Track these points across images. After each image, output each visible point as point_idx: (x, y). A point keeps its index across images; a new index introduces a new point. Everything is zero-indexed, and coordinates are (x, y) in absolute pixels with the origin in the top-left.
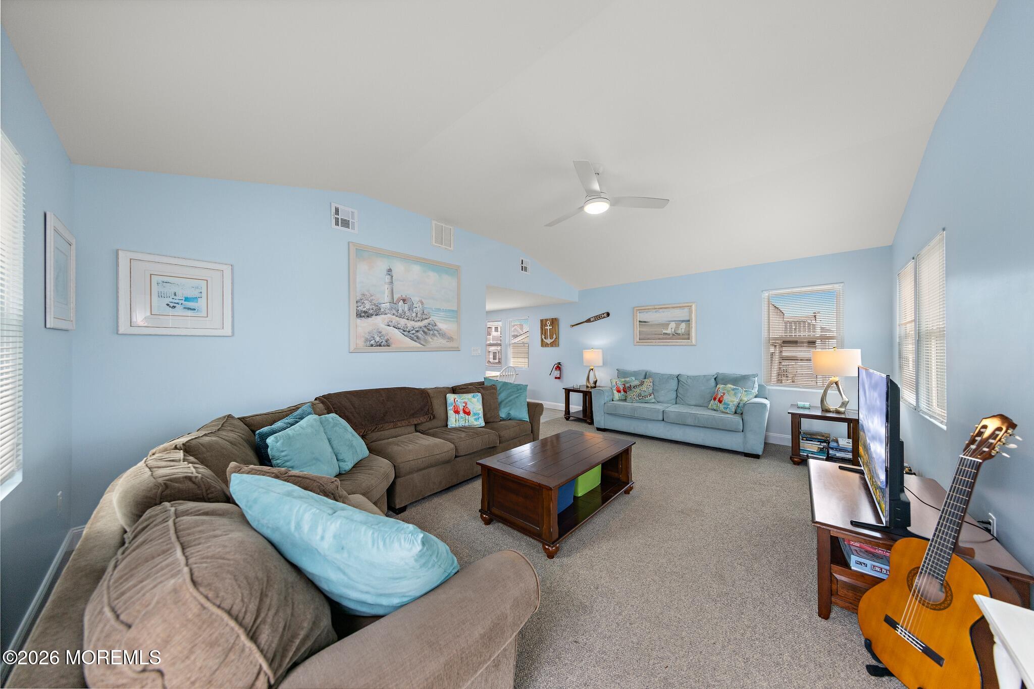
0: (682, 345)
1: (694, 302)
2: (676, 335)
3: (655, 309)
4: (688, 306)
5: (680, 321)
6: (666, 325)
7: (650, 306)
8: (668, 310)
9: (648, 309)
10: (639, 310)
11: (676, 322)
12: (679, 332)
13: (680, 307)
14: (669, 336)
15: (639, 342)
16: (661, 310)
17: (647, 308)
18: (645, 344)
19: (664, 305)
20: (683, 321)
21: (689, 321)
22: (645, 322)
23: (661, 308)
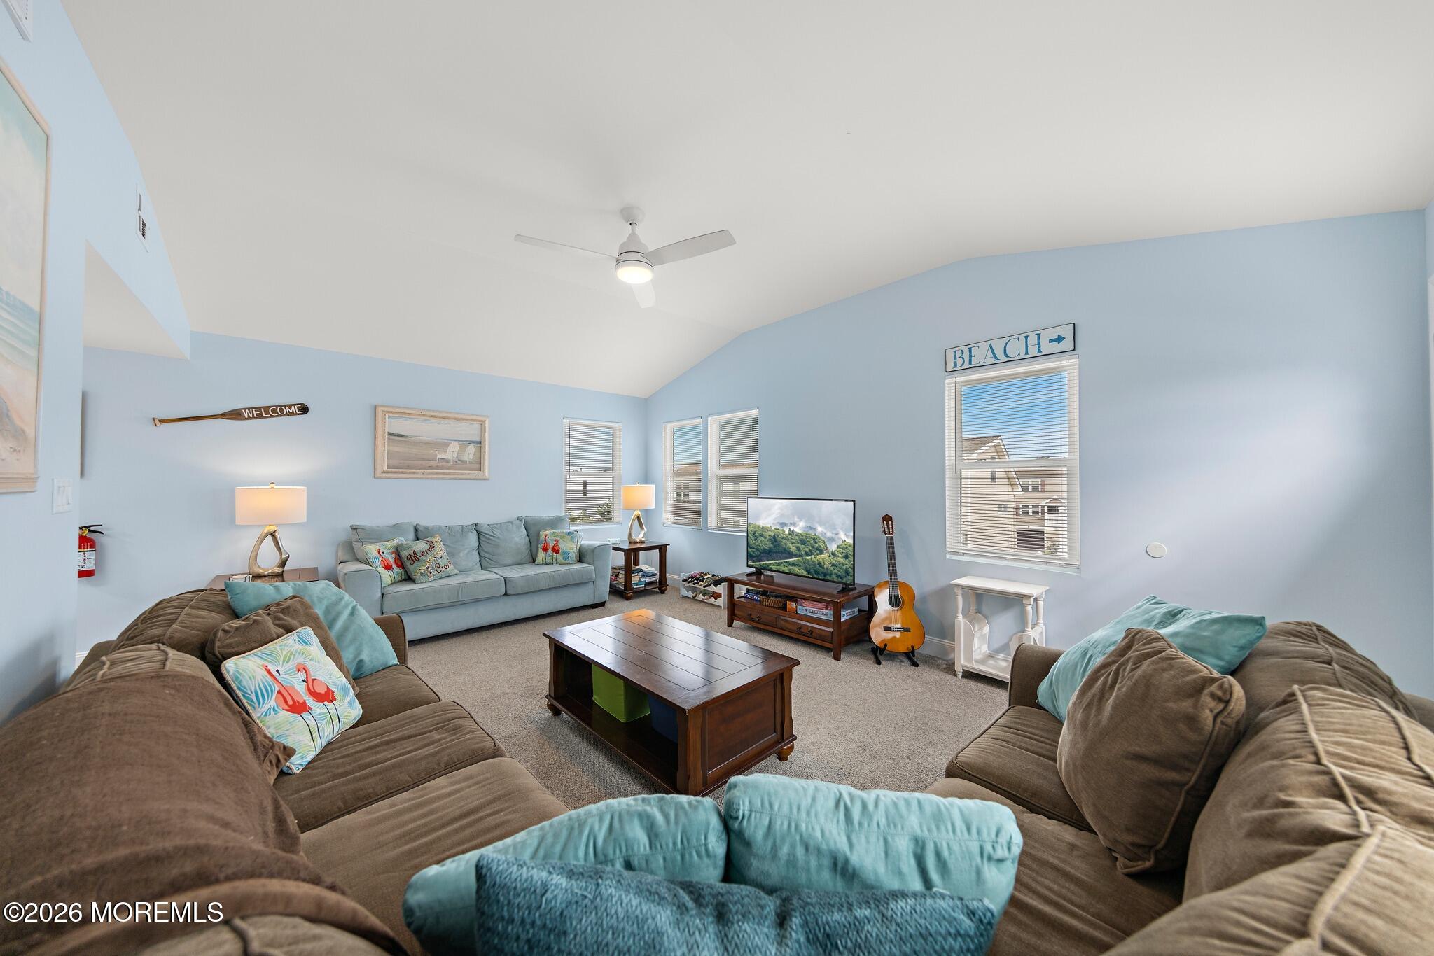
0: (470, 479)
1: (488, 417)
2: (459, 464)
3: (424, 415)
4: (479, 421)
5: (466, 441)
6: (444, 445)
7: (412, 409)
8: (447, 421)
9: (410, 414)
10: (388, 412)
11: (461, 442)
12: (465, 458)
13: (467, 420)
14: (448, 465)
15: (388, 473)
16: (433, 420)
17: (407, 411)
18: (400, 475)
19: (440, 412)
20: (471, 442)
21: (480, 443)
22: (402, 436)
23: (435, 417)
